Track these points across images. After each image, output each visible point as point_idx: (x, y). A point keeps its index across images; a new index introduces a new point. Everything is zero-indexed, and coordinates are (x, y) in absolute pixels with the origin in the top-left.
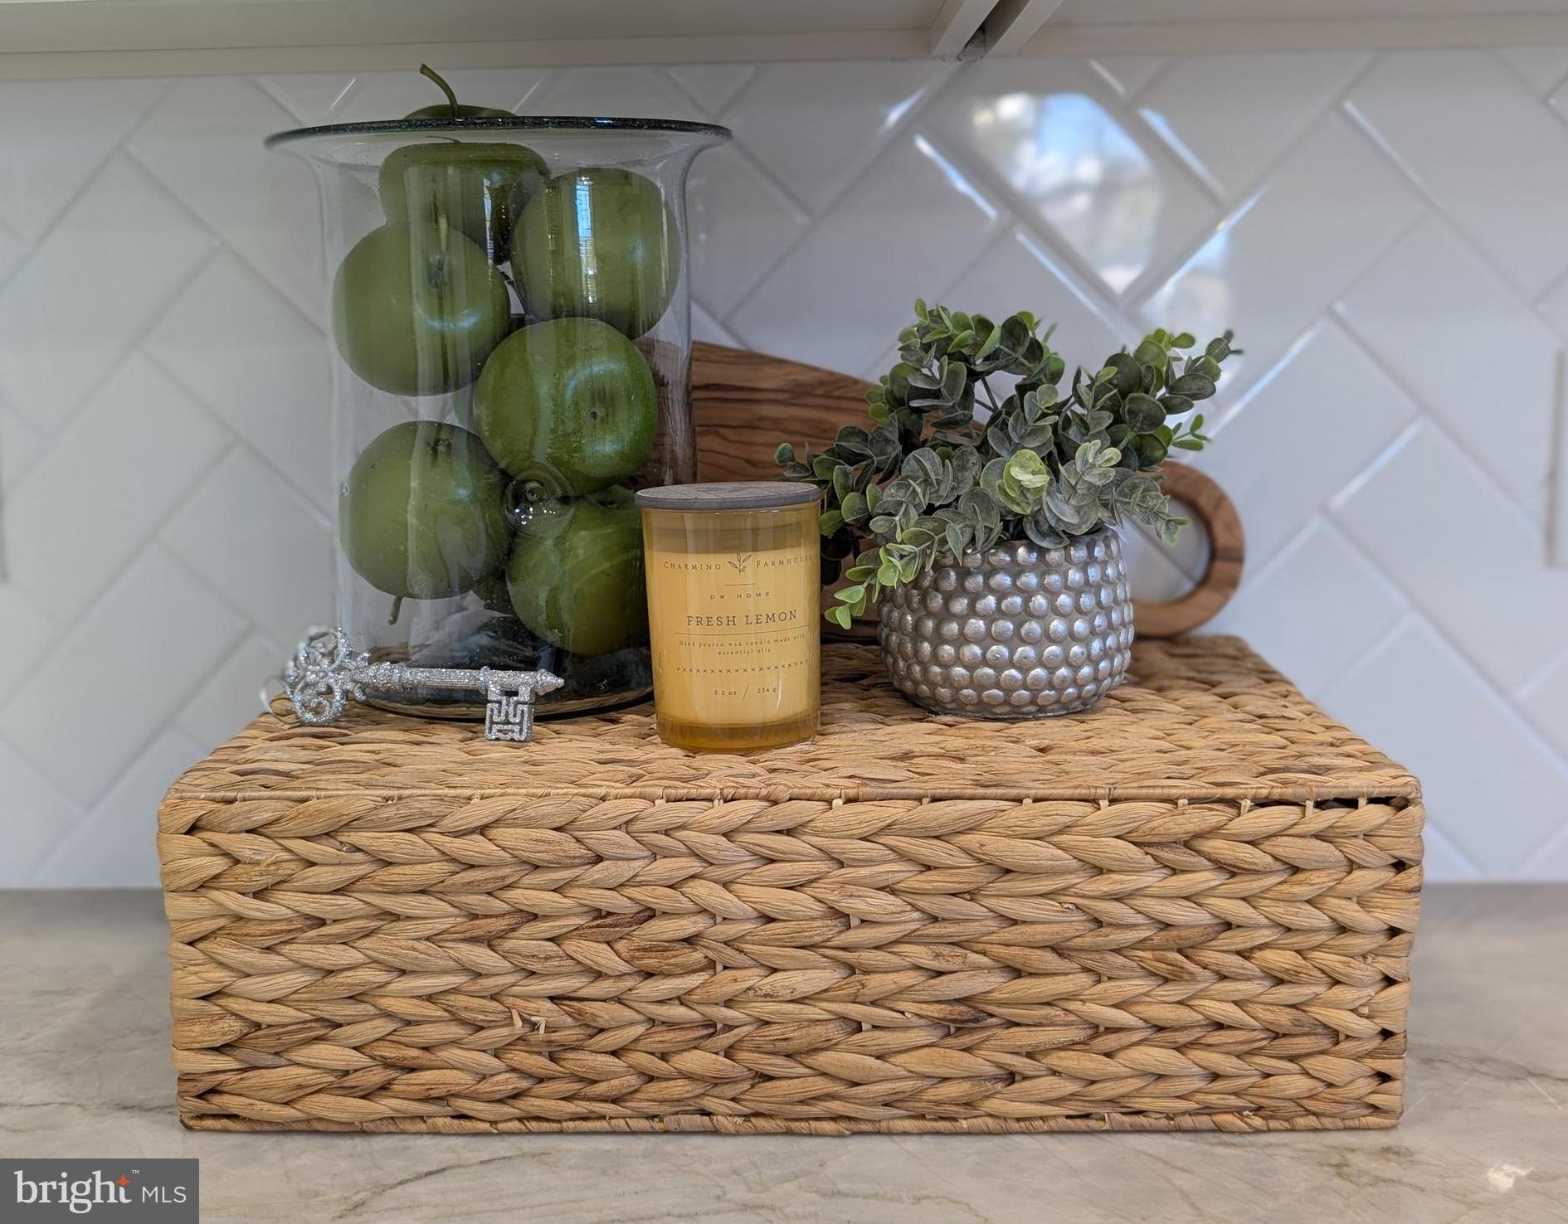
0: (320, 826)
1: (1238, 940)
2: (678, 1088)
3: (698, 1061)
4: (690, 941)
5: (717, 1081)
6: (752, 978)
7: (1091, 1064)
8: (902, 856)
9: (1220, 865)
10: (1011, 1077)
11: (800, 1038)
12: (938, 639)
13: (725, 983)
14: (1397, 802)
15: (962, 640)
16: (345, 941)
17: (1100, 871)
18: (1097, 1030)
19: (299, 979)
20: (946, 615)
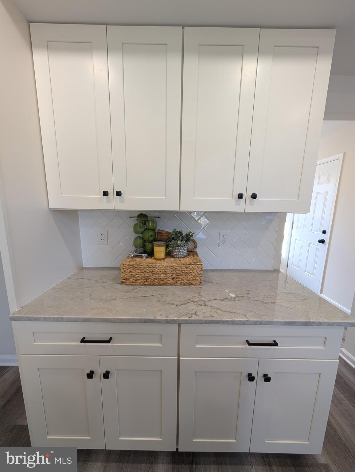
0: (131, 265)
1: (191, 273)
2: (155, 283)
3: (156, 281)
4: (156, 273)
5: (157, 282)
6: (160, 275)
7: (182, 281)
8: (170, 268)
9: (190, 269)
10: (177, 282)
11: (163, 279)
12: (174, 253)
13: (158, 276)
14: (201, 265)
15: (175, 253)
16: (133, 272)
17: (182, 269)
18: (182, 279)
19: (130, 275)
20: (174, 251)
